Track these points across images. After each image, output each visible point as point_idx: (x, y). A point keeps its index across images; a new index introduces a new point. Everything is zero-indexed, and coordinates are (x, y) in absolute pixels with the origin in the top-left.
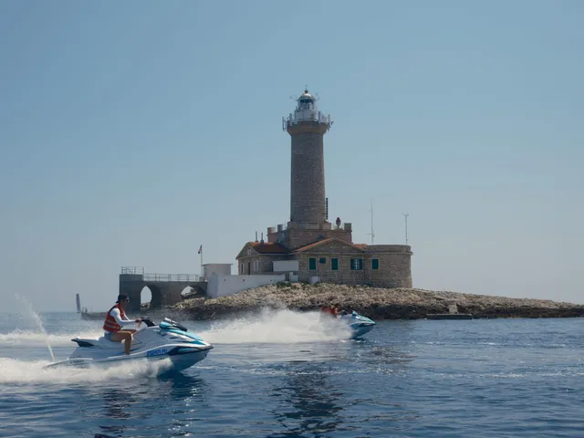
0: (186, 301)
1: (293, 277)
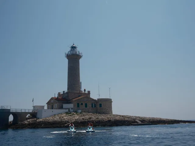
0: (28, 120)
1: (71, 110)
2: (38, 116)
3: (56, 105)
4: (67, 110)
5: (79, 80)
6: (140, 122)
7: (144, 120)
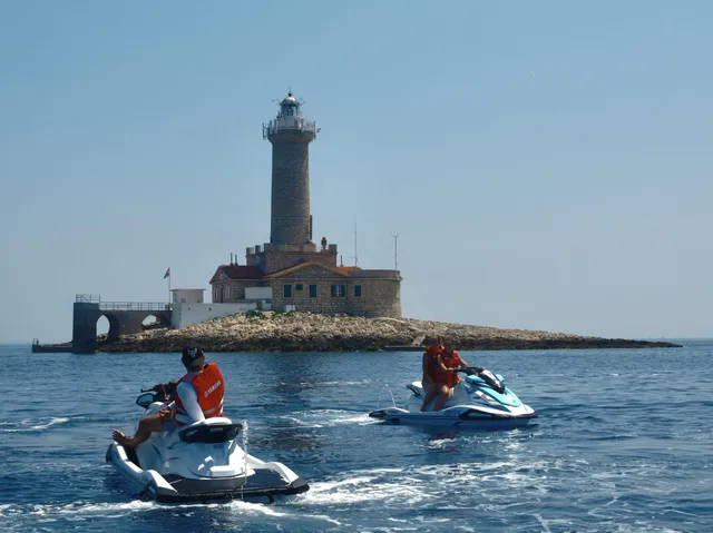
0: (147, 332)
2: (174, 321)
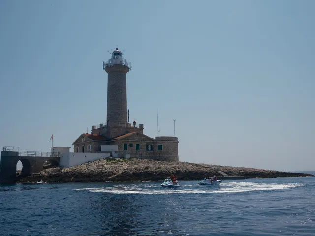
1: (115, 155)
2: (62, 163)
3: (89, 147)
4: (108, 155)
5: (126, 107)
6: (226, 175)
7: (231, 172)
